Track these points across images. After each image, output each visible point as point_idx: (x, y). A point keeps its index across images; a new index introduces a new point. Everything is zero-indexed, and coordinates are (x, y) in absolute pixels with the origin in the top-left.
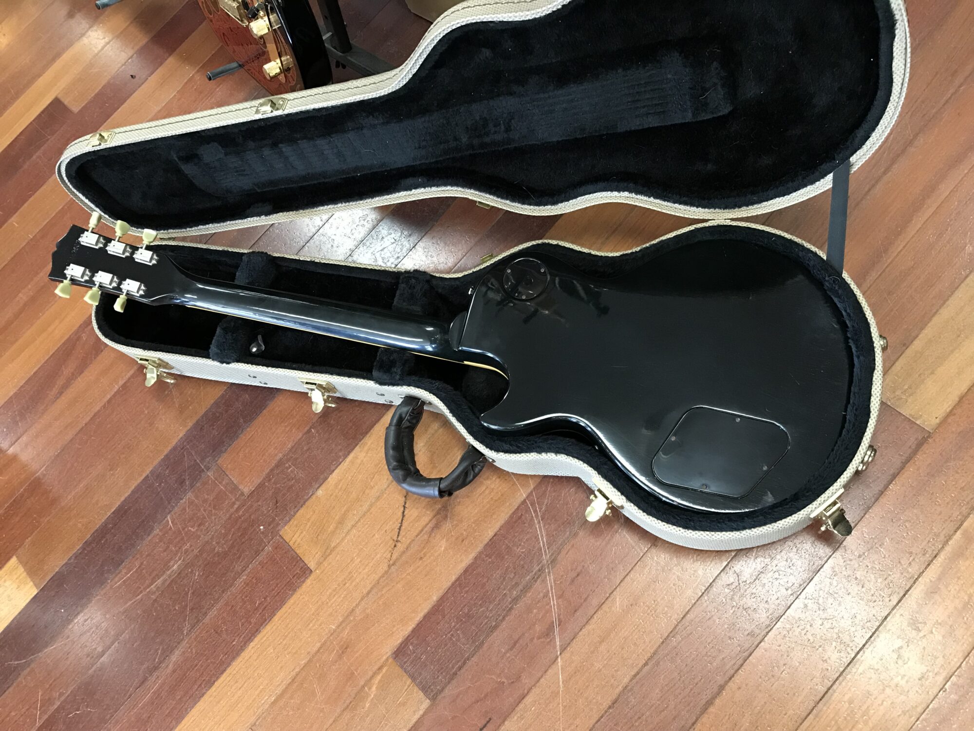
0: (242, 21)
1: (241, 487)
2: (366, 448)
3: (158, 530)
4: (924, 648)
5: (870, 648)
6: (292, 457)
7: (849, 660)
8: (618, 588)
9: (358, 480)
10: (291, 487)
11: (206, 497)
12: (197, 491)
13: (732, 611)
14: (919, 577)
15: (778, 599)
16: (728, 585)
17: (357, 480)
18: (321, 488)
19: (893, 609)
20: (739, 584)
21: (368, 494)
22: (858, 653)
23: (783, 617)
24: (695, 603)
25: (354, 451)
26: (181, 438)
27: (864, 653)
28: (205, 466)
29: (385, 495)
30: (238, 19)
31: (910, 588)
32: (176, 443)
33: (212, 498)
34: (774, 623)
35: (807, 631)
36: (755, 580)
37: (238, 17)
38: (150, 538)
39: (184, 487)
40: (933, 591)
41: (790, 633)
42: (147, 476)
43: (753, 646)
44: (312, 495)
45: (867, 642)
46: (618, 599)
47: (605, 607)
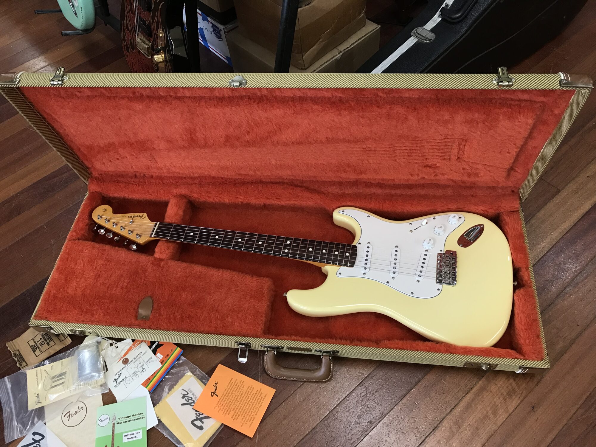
0: (148, 56)
3: (22, 326)
4: (461, 438)
5: (432, 436)
7: (421, 441)
8: (299, 389)
13: (361, 408)
14: (462, 399)
15: (387, 404)
16: (361, 393)
19: (447, 415)
20: (367, 393)
22: (426, 438)
23: (388, 414)
24: (341, 402)
27: (429, 438)
30: (146, 54)
31: (457, 404)
34: (383, 417)
35: (401, 423)
36: (376, 392)
37: (147, 53)
38: (16, 330)
40: (468, 407)
41: (391, 423)
42: (23, 293)
43: (370, 429)
45: (432, 432)
46: (298, 395)
47: (290, 399)
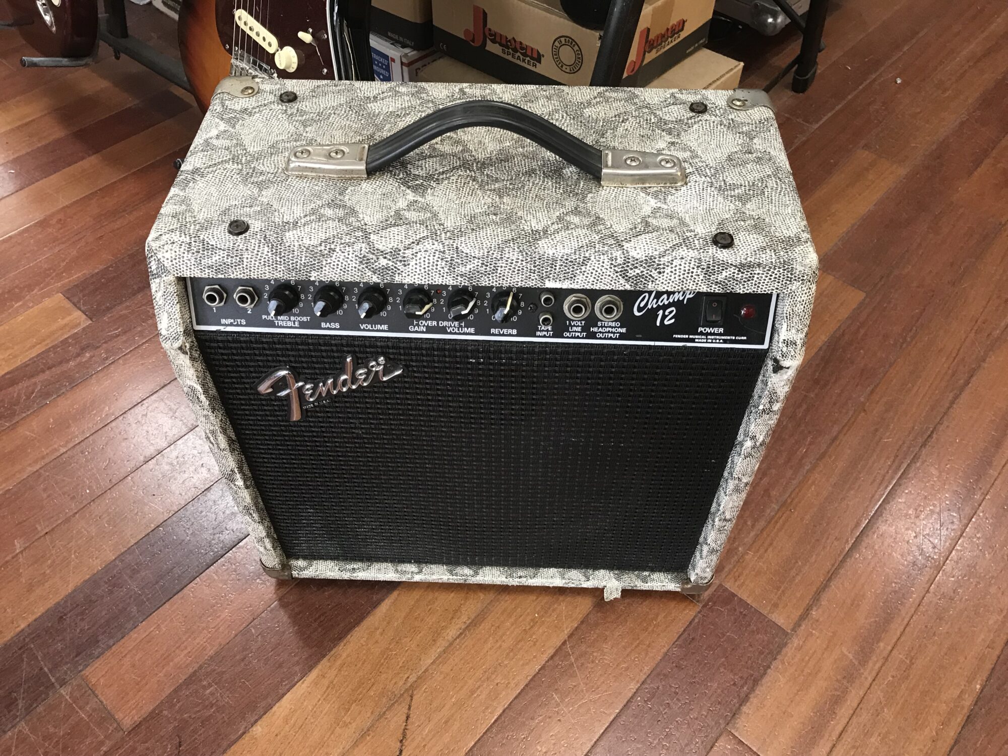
1: (119, 716)
2: (339, 662)
6: (215, 670)
9: (324, 712)
10: (208, 719)
11: (52, 730)
12: (35, 720)
17: (321, 712)
18: (259, 722)
21: (340, 735)
25: (319, 666)
26: (23, 630)
28: (57, 680)
29: (368, 738)
32: (12, 638)
33: (61, 734)
39: (14, 711)
44: (244, 733)
